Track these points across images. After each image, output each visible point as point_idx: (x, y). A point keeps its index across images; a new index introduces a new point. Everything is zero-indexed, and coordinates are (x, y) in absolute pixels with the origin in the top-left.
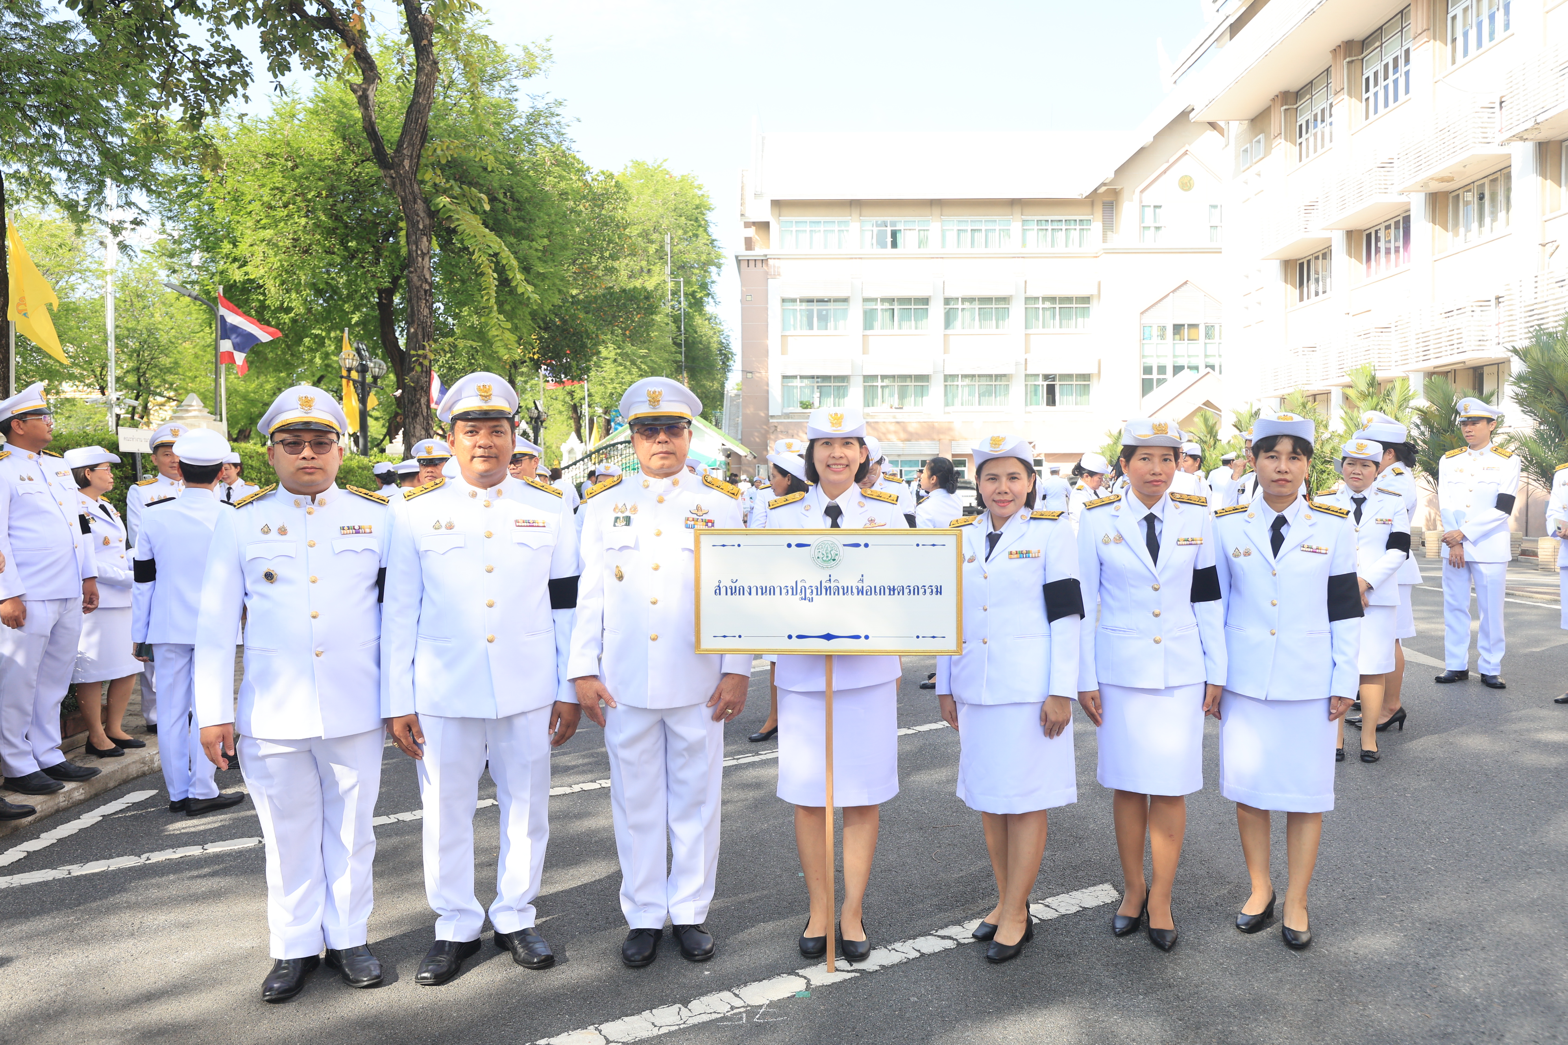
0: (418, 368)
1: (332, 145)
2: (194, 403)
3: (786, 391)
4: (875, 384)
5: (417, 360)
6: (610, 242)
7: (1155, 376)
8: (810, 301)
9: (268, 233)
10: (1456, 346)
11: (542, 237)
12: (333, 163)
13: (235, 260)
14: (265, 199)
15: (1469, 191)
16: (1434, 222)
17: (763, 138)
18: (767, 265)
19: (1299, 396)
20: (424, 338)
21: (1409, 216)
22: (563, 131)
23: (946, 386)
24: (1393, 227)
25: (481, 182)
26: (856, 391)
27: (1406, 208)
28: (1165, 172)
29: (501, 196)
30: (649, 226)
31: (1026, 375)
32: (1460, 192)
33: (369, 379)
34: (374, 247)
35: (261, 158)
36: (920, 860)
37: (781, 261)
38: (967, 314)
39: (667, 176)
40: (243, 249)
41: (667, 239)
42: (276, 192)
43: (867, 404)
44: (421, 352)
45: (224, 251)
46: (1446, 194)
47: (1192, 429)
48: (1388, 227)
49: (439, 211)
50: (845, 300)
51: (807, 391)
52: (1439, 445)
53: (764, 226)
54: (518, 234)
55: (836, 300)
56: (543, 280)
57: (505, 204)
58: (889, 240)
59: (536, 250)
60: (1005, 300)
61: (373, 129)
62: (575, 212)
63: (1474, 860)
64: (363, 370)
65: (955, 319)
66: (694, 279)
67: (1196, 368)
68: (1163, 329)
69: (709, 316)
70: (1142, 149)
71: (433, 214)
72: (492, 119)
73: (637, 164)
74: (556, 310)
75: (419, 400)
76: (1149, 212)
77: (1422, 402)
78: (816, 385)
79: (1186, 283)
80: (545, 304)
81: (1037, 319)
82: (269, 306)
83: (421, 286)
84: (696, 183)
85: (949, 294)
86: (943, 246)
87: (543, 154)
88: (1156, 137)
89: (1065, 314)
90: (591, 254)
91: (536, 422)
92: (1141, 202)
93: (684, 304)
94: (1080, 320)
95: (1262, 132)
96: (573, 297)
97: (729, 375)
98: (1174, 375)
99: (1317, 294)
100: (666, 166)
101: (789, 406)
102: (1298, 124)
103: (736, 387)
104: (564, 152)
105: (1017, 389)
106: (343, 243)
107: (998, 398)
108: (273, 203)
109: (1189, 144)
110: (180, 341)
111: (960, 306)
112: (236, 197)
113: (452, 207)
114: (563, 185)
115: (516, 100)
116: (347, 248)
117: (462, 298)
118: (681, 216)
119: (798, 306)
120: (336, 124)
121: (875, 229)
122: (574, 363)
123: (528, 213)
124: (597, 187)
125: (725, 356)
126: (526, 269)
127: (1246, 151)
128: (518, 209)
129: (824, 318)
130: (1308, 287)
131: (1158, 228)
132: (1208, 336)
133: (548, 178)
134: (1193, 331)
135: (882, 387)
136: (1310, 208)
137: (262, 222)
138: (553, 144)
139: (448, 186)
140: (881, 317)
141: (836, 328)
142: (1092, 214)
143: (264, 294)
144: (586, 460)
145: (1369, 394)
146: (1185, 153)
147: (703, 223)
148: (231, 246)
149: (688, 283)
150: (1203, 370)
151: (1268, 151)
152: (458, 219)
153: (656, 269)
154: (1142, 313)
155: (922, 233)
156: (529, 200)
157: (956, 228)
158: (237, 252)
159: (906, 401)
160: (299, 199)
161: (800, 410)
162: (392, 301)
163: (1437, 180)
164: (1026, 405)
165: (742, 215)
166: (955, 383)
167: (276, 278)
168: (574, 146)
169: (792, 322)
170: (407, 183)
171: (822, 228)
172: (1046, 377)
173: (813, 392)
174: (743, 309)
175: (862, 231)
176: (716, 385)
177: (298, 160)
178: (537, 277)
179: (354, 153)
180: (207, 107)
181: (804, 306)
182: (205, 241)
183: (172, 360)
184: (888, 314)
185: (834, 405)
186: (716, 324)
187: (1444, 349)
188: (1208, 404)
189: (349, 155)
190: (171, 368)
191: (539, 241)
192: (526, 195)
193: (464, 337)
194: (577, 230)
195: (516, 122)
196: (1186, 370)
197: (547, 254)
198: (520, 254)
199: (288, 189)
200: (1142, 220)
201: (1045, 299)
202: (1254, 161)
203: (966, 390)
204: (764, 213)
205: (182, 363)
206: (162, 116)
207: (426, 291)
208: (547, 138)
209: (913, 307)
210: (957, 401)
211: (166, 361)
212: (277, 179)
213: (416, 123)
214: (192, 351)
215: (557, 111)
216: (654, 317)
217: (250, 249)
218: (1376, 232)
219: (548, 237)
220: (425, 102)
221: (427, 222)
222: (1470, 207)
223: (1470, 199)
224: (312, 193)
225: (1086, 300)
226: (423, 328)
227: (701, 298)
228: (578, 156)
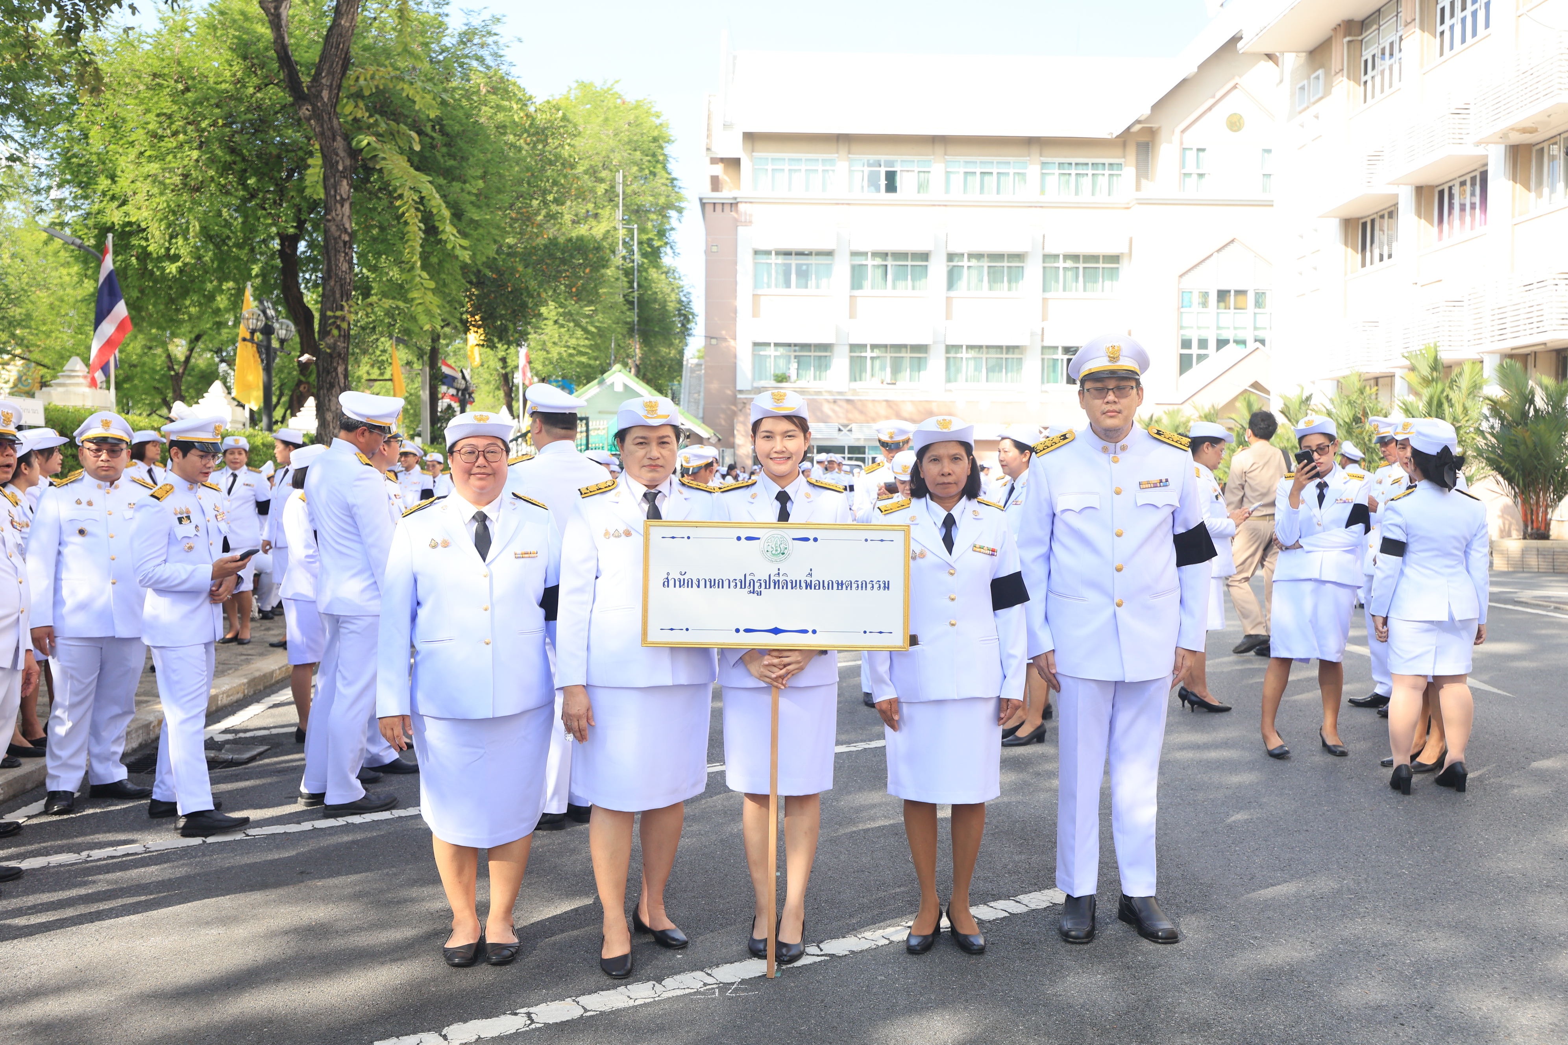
0: (335, 332)
1: (231, 66)
2: (78, 368)
3: (758, 362)
4: (863, 354)
5: (334, 323)
6: (555, 183)
7: (1195, 351)
8: (788, 253)
9: (154, 168)
10: (1535, 325)
11: (476, 178)
12: (232, 87)
13: (113, 198)
14: (151, 127)
15: (1555, 143)
16: (1514, 180)
17: (735, 58)
18: (737, 211)
19: (1355, 379)
20: (342, 297)
21: (1486, 171)
22: (501, 53)
23: (948, 359)
24: (1468, 183)
25: (406, 112)
26: (840, 362)
27: (1483, 162)
28: (1210, 109)
29: (428, 130)
30: (597, 161)
31: (1043, 348)
32: (1545, 145)
33: (275, 344)
34: (277, 185)
35: (148, 79)
36: (894, 862)
37: (754, 205)
38: (974, 273)
39: (619, 101)
40: (123, 185)
41: (619, 177)
42: (163, 118)
43: (854, 378)
44: (339, 313)
45: (101, 188)
46: (1529, 147)
47: (1233, 416)
48: (1463, 184)
49: (362, 150)
50: (829, 253)
51: (782, 363)
52: (1510, 440)
53: (734, 163)
54: (449, 174)
55: (819, 253)
56: (476, 229)
57: (432, 138)
58: (883, 182)
59: (469, 193)
60: (1019, 257)
61: (286, 53)
62: (515, 147)
63: (1449, 865)
64: (268, 331)
65: (960, 278)
66: (649, 225)
67: (1244, 342)
68: (1205, 295)
69: (665, 269)
70: (1184, 81)
71: (354, 153)
72: (421, 39)
73: (582, 85)
74: (491, 264)
75: (336, 369)
76: (1191, 155)
77: (1495, 391)
78: (793, 354)
79: (1233, 241)
80: (478, 257)
81: (1057, 281)
82: (151, 254)
83: (340, 236)
84: (653, 110)
85: (954, 249)
86: (947, 191)
87: (478, 80)
88: (1201, 67)
89: (1090, 276)
90: (532, 198)
91: (463, 394)
92: (1182, 143)
93: (637, 256)
94: (1108, 283)
95: (1322, 66)
96: (510, 247)
97: (690, 340)
98: (1218, 348)
99: (1381, 259)
100: (617, 88)
101: (760, 379)
102: (1363, 59)
103: (697, 354)
104: (502, 78)
105: (1032, 364)
106: (242, 182)
107: (1009, 375)
108: (160, 132)
109: (1240, 77)
110: (33, 289)
111: (965, 263)
112: (115, 125)
113: (378, 146)
114: (500, 117)
115: (447, 15)
116: (245, 187)
117: (381, 247)
118: (635, 150)
119: (773, 259)
120: (235, 41)
121: (867, 170)
122: (511, 326)
123: (460, 150)
124: (541, 119)
125: (686, 318)
126: (458, 215)
127: (1302, 88)
128: (448, 145)
129: (803, 275)
130: (1371, 252)
131: (1201, 176)
132: (1258, 304)
133: (484, 108)
134: (1240, 298)
135: (872, 358)
136: (1375, 158)
137: (147, 154)
138: (488, 67)
139: (371, 121)
140: (872, 274)
141: (818, 287)
142: (1124, 157)
143: (147, 240)
144: (520, 440)
145: (1433, 379)
146: (1235, 87)
147: (661, 158)
148: (109, 182)
149: (642, 230)
150: (1251, 345)
151: (1327, 92)
152: (384, 159)
153: (605, 213)
154: (1181, 276)
155: (922, 175)
156: (461, 134)
157: (962, 170)
158: (116, 189)
159: (900, 376)
160: (190, 128)
161: (774, 384)
162: (296, 248)
163: (1518, 130)
164: (1043, 382)
165: (708, 149)
166: (959, 355)
167: (161, 220)
168: (514, 71)
169: (765, 280)
170: (326, 117)
171: (803, 167)
172: (1067, 350)
173: (789, 362)
174: (707, 262)
175: (850, 171)
176: (673, 353)
177: (190, 82)
178: (468, 225)
179: (256, 75)
180: (86, 17)
181: (780, 260)
182: (75, 174)
183: (23, 311)
184: (880, 272)
185: (815, 379)
186: (675, 278)
187: (1522, 328)
188: (1256, 385)
189: (249, 76)
190: (23, 320)
191: (473, 183)
192: (457, 128)
193: (384, 295)
194: (517, 169)
195: (447, 41)
196: (1232, 344)
197: (483, 199)
198: (451, 198)
199: (177, 116)
200: (1183, 165)
201: (1067, 257)
202: (1312, 100)
203: (972, 363)
204: (735, 148)
205: (35, 314)
206: (34, 29)
207: (345, 243)
208: (480, 59)
209: (909, 263)
210: (961, 377)
211: (16, 312)
212: (167, 105)
213: (337, 47)
214: (46, 301)
215: (495, 29)
216: (603, 271)
217: (133, 186)
218: (1450, 188)
219: (483, 177)
220: (348, 24)
221: (348, 162)
222: (1556, 162)
223: (1556, 153)
224: (207, 122)
225: (1115, 259)
226: (341, 286)
227: (658, 248)
228: (519, 82)
